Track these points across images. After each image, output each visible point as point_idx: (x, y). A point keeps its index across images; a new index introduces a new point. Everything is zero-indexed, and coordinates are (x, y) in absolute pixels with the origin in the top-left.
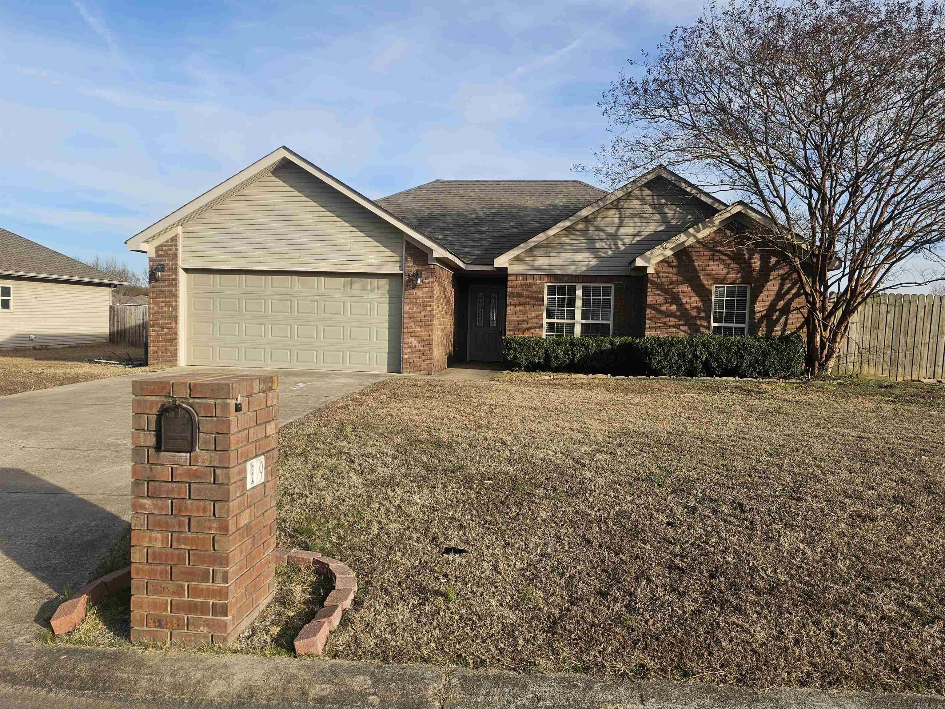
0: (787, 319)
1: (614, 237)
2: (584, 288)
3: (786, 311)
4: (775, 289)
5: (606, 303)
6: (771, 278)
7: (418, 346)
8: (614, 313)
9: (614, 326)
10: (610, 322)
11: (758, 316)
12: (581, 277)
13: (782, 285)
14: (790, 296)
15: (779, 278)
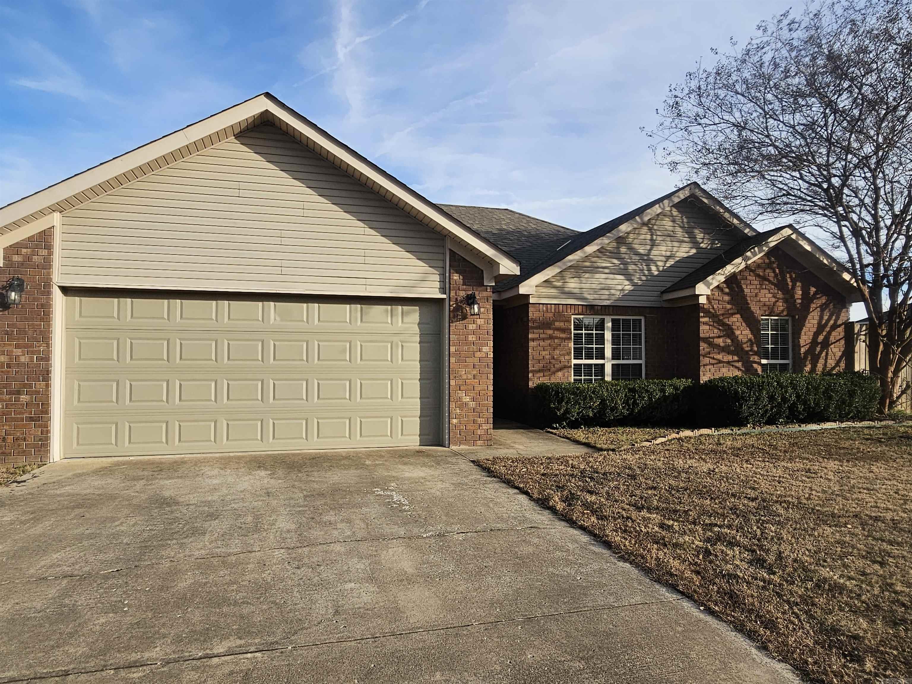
0: (827, 354)
1: (647, 260)
2: (613, 321)
3: (826, 344)
4: (816, 322)
5: (637, 339)
6: (811, 310)
7: (472, 404)
8: (646, 350)
9: (646, 366)
10: (642, 362)
11: (803, 350)
12: (611, 308)
13: (821, 317)
14: (828, 329)
15: (819, 309)
